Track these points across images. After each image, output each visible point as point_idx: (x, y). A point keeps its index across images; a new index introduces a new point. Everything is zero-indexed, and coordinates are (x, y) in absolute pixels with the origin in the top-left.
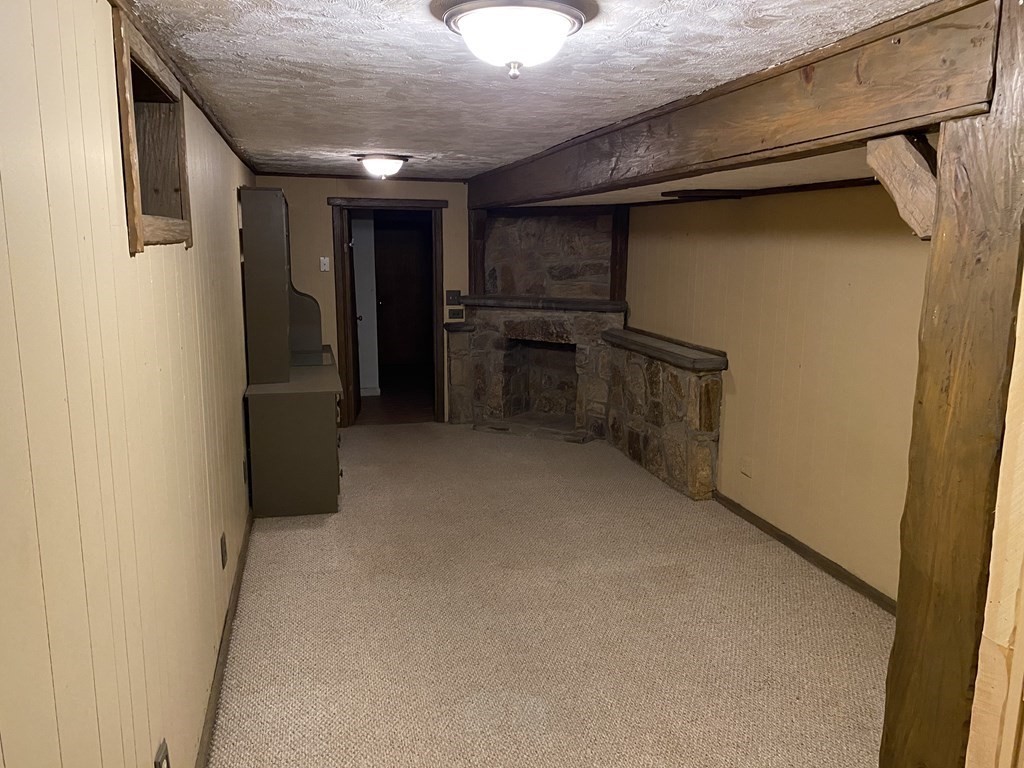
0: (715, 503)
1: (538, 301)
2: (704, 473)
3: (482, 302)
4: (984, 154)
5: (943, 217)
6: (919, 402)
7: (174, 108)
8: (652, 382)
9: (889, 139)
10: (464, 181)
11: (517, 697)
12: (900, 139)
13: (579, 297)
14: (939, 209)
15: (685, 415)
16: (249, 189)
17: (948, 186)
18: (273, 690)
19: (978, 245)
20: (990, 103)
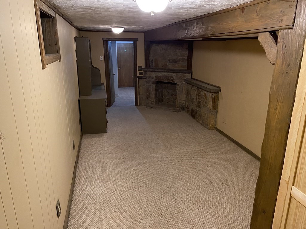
0: (215, 131)
1: (165, 70)
2: (213, 122)
3: (149, 70)
4: (291, 41)
5: (278, 58)
6: (268, 112)
7: (54, 20)
8: (199, 95)
9: (265, 33)
10: (143, 32)
11: (156, 187)
12: (268, 33)
13: (177, 68)
14: (277, 56)
15: (208, 105)
16: (78, 38)
17: (280, 49)
18: (88, 184)
19: (287, 68)
20: (293, 25)
